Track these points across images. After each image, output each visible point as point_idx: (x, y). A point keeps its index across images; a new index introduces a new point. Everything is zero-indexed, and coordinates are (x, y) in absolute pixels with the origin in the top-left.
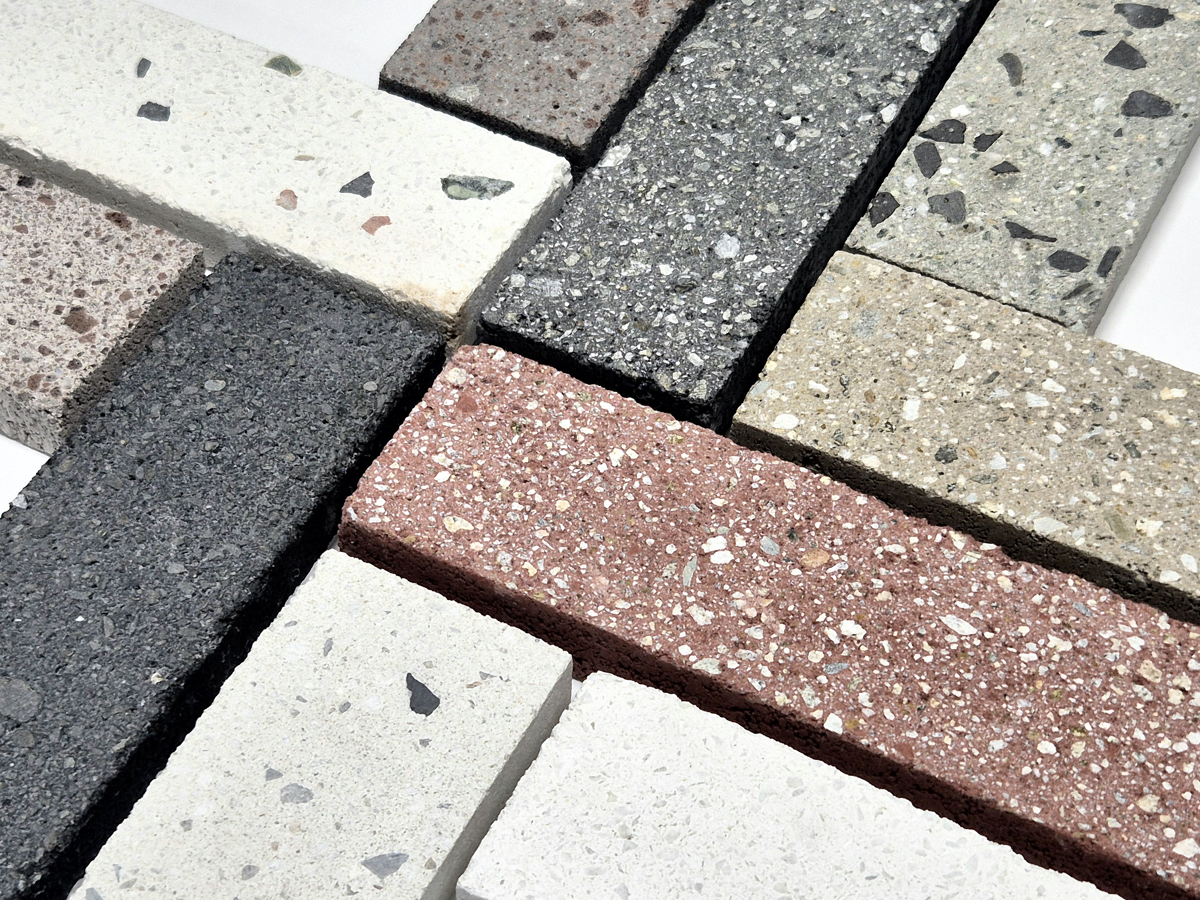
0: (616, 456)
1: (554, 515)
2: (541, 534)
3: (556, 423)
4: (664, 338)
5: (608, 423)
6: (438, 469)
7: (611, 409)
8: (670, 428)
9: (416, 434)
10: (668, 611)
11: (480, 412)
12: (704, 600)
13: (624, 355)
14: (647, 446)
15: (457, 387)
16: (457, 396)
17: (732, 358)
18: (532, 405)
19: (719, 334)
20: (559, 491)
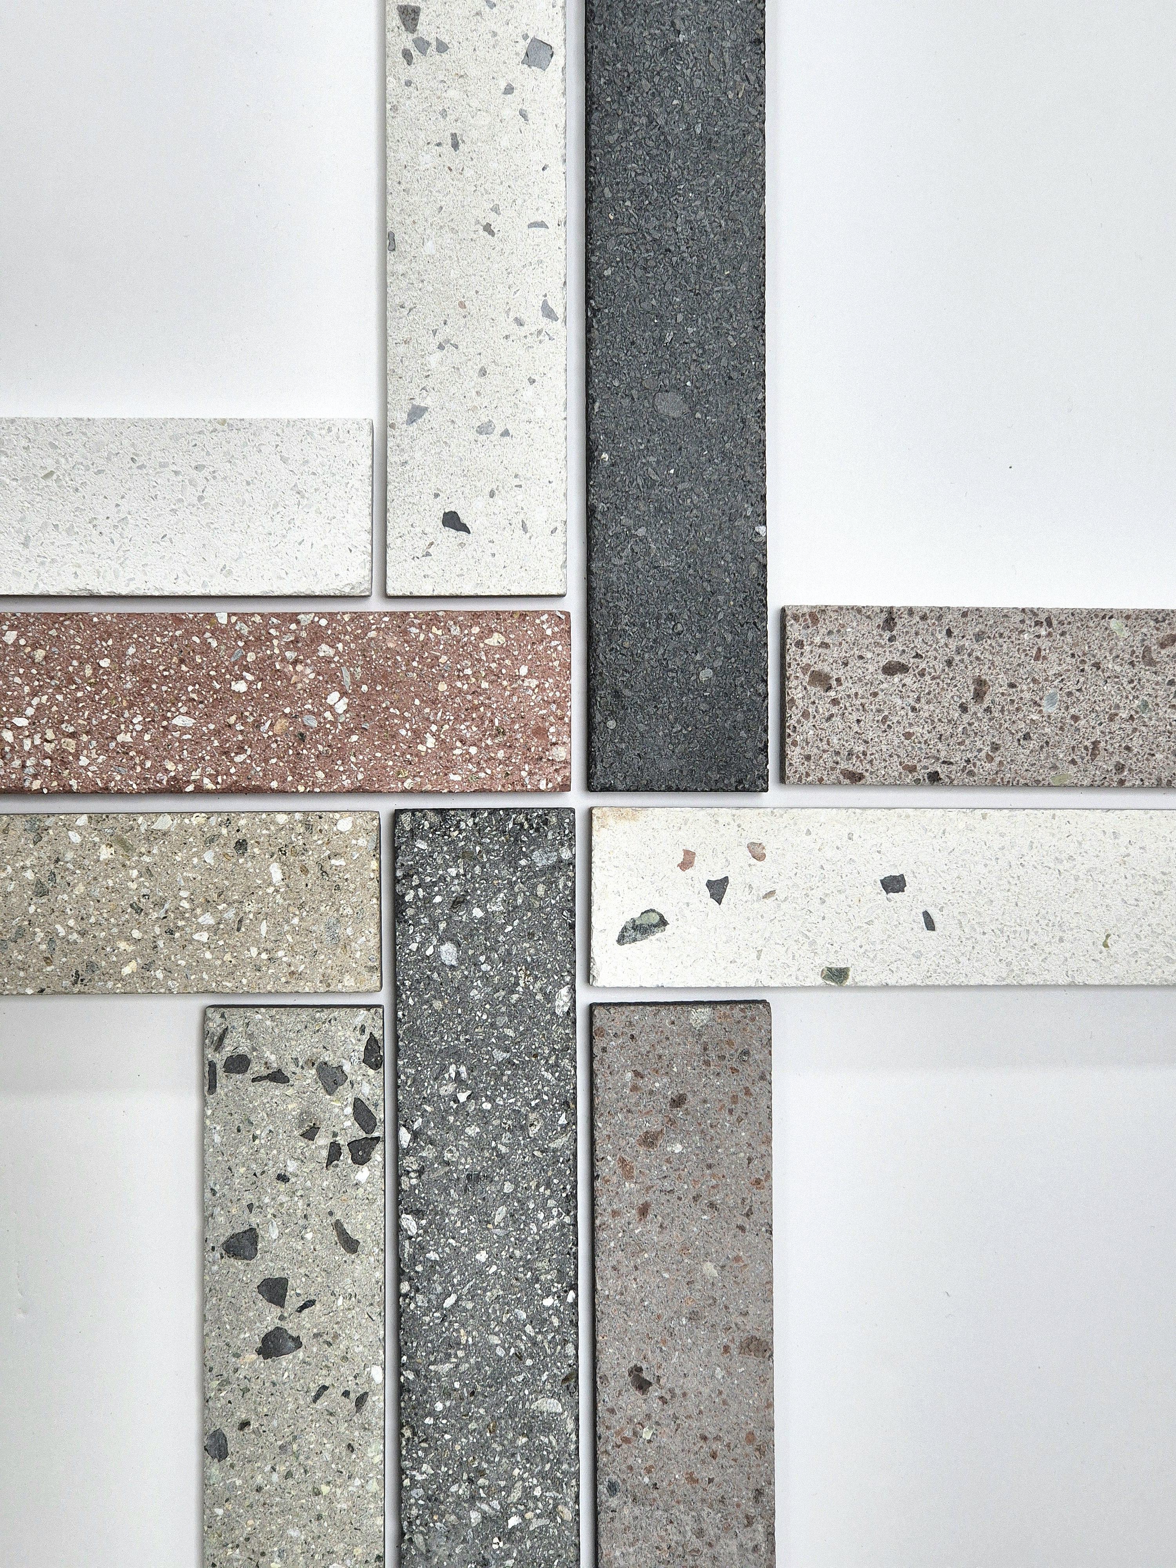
0: (431, 742)
1: (443, 677)
2: (444, 659)
3: (479, 747)
4: (449, 852)
5: (448, 764)
6: (530, 674)
7: (452, 777)
8: (409, 781)
9: (558, 694)
10: (346, 643)
11: (529, 732)
12: (330, 662)
13: (467, 825)
14: (417, 759)
15: (554, 744)
16: (551, 737)
17: (400, 858)
18: (501, 754)
19: (417, 873)
20: (449, 696)
